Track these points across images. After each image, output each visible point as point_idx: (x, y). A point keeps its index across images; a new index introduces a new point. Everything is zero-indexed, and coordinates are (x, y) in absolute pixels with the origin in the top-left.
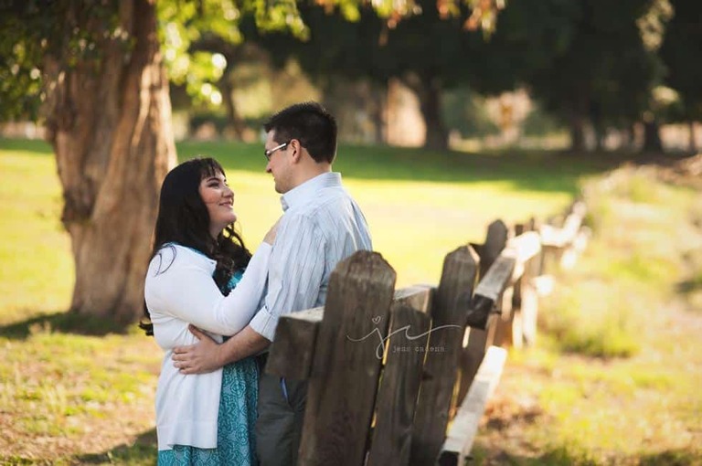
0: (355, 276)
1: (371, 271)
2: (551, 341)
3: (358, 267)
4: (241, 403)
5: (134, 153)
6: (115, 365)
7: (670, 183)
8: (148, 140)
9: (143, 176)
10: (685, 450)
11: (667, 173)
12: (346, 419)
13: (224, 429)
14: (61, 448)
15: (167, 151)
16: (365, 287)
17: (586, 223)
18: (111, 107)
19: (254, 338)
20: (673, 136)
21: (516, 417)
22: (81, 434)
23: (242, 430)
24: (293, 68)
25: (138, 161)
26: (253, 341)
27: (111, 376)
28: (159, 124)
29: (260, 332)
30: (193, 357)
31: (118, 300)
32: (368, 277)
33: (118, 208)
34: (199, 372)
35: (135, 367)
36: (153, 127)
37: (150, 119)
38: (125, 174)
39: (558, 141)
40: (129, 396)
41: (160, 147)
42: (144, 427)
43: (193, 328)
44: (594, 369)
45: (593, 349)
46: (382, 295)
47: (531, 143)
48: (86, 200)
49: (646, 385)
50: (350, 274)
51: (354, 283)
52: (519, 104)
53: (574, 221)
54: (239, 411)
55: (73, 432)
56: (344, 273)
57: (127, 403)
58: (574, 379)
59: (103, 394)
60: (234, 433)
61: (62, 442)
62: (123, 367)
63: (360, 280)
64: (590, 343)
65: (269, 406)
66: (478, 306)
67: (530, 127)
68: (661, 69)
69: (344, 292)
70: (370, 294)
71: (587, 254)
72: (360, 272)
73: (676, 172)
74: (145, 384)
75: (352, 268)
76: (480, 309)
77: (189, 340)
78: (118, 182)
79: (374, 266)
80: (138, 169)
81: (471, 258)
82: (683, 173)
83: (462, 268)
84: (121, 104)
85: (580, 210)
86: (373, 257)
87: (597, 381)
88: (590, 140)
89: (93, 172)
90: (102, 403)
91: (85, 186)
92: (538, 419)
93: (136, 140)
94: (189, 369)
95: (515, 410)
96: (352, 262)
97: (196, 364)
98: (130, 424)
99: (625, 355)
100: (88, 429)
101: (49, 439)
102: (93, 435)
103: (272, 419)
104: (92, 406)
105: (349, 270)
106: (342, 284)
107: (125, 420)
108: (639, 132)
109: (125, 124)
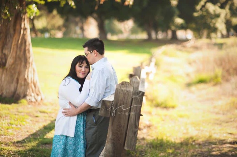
0: (123, 89)
1: (127, 87)
2: (150, 103)
3: (123, 86)
4: (82, 124)
5: (19, 46)
6: (17, 113)
7: (180, 50)
8: (23, 41)
9: (22, 53)
10: (196, 136)
11: (179, 47)
12: (120, 127)
13: (77, 131)
14: (9, 139)
15: (29, 44)
16: (125, 91)
17: (156, 64)
18: (11, 31)
19: (86, 105)
20: (181, 34)
21: (145, 127)
22: (14, 135)
23: (82, 132)
24: (55, 12)
25: (20, 48)
26: (86, 106)
27: (17, 117)
28: (27, 36)
29: (88, 104)
30: (69, 112)
31: (15, 93)
32: (126, 89)
33: (14, 63)
34: (70, 116)
35: (23, 114)
36: (25, 37)
37: (24, 35)
38: (16, 52)
39: (143, 36)
40: (24, 123)
41: (27, 44)
42: (32, 132)
43: (70, 103)
44: (165, 112)
45: (163, 105)
46: (130, 94)
47: (133, 37)
48: (4, 61)
49: (181, 117)
50: (121, 88)
51: (123, 90)
52: (130, 24)
53: (153, 64)
54: (81, 126)
55: (11, 134)
56: (119, 88)
57: (24, 125)
58: (159, 115)
59: (16, 122)
60: (79, 132)
61: (9, 137)
62: (19, 114)
63: (124, 90)
64: (162, 104)
65: (89, 125)
66: (140, 94)
67: (133, 31)
68: (177, 12)
69: (120, 93)
70: (127, 93)
71: (156, 74)
72: (124, 88)
73: (182, 47)
74: (28, 119)
75: (122, 86)
76: (141, 95)
77: (68, 106)
78: (14, 55)
79: (127, 86)
80: (20, 51)
81: (138, 80)
82: (184, 47)
83: (135, 83)
84: (15, 30)
85: (154, 60)
86: (127, 83)
87: (166, 116)
88: (153, 36)
89: (6, 52)
90: (16, 125)
91: (3, 56)
92: (151, 127)
93: (20, 41)
94: (67, 115)
95: (144, 125)
96: (121, 85)
97: (69, 114)
98: (27, 131)
99: (173, 107)
100: (15, 133)
101: (5, 137)
102: (17, 135)
103: (90, 128)
104: (14, 126)
105: (121, 87)
106: (119, 91)
107: (26, 130)
108: (170, 33)
109: (16, 36)
